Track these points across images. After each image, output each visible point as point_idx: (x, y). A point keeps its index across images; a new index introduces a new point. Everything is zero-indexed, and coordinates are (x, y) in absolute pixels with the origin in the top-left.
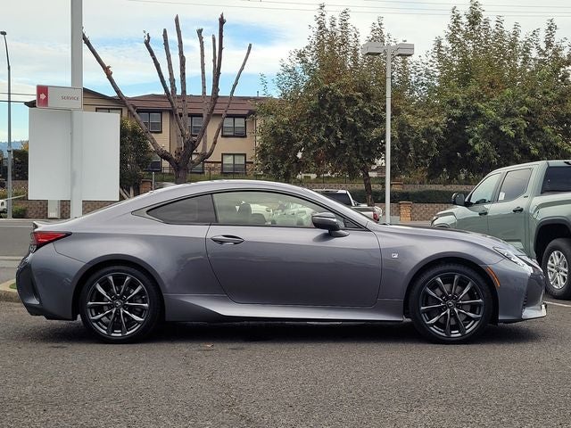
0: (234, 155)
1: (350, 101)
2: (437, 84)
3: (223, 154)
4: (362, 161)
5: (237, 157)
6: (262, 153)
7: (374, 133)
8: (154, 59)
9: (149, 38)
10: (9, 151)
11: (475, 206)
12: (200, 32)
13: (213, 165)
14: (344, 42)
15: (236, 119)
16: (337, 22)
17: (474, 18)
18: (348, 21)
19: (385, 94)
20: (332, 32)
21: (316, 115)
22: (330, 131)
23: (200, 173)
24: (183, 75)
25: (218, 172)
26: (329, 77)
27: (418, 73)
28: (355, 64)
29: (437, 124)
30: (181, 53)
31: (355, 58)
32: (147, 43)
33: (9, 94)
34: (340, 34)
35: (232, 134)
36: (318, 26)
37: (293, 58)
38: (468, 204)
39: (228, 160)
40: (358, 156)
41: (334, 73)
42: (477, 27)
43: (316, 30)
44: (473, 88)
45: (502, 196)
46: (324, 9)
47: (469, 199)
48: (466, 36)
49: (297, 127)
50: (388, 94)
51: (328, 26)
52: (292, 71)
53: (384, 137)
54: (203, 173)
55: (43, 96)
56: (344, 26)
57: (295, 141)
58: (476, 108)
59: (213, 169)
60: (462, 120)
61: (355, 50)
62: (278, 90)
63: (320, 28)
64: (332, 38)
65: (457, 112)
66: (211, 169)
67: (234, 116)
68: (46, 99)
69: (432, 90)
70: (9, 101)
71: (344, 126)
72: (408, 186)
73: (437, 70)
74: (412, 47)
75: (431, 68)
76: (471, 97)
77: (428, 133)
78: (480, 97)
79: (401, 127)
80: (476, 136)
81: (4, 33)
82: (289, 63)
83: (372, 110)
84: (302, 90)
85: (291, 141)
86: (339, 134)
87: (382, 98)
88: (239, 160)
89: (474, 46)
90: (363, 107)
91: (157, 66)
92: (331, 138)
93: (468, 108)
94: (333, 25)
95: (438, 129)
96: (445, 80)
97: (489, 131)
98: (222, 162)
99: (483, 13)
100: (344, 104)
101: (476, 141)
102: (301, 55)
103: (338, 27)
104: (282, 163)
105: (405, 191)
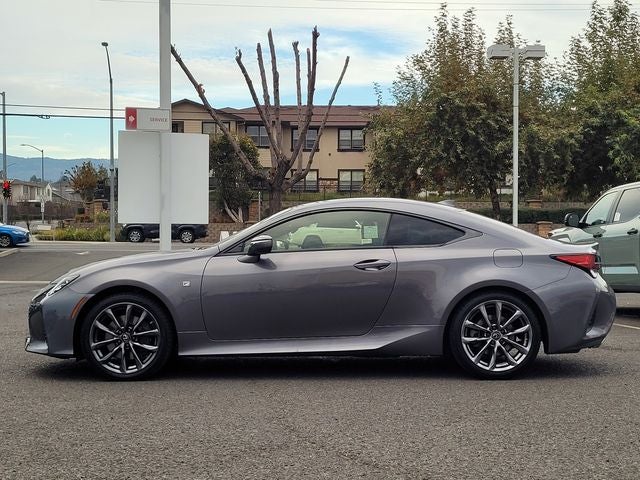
0: (352, 171)
1: (473, 111)
2: (576, 90)
3: (339, 171)
4: (486, 178)
5: (354, 174)
6: (376, 169)
7: (499, 147)
8: (246, 76)
9: (240, 54)
10: (112, 170)
11: (590, 228)
12: (295, 45)
13: (329, 182)
14: (468, 45)
15: (354, 132)
16: (460, 23)
17: (620, 13)
18: (473, 22)
19: (512, 102)
20: (454, 34)
21: (435, 127)
22: (449, 145)
23: (315, 191)
24: (276, 91)
25: (334, 190)
26: (449, 84)
27: (552, 78)
28: (480, 69)
29: (571, 136)
30: (274, 68)
31: (480, 64)
32: (238, 60)
33: (112, 110)
34: (464, 36)
35: (349, 147)
36: (438, 28)
37: (411, 64)
38: (583, 226)
39: (345, 177)
40: (482, 172)
41: (457, 80)
42: (622, 23)
43: (436, 33)
44: (615, 93)
45: (618, 217)
46: (446, 8)
47: (585, 220)
48: (611, 34)
49: (415, 140)
50: (516, 102)
51: (449, 28)
52: (409, 79)
53: (511, 151)
54: (318, 191)
55: (132, 119)
56: (469, 27)
57: (411, 157)
58: (619, 116)
59: (329, 187)
60: (603, 130)
61: (481, 53)
62: (395, 99)
63: (441, 30)
64: (454, 40)
65: (596, 121)
66: (325, 187)
67: (352, 128)
68: (135, 121)
69: (569, 96)
70: (112, 118)
71: (465, 139)
72: (546, 204)
73: (576, 73)
74: (542, 49)
75: (568, 71)
76: (614, 104)
77: (561, 146)
78: (623, 104)
79: (530, 140)
80: (617, 147)
81: (105, 44)
82: (407, 70)
83: (497, 121)
84: (420, 100)
85: (407, 157)
86: (460, 149)
87: (509, 107)
88: (357, 177)
89: (619, 45)
90: (487, 118)
91: (249, 83)
92: (451, 153)
93: (609, 115)
94: (456, 27)
95: (572, 141)
96: (583, 85)
97: (632, 142)
98: (338, 179)
99: (629, 7)
100: (464, 115)
101: (617, 154)
102: (418, 61)
103: (461, 28)
104: (398, 180)
105: (544, 209)
